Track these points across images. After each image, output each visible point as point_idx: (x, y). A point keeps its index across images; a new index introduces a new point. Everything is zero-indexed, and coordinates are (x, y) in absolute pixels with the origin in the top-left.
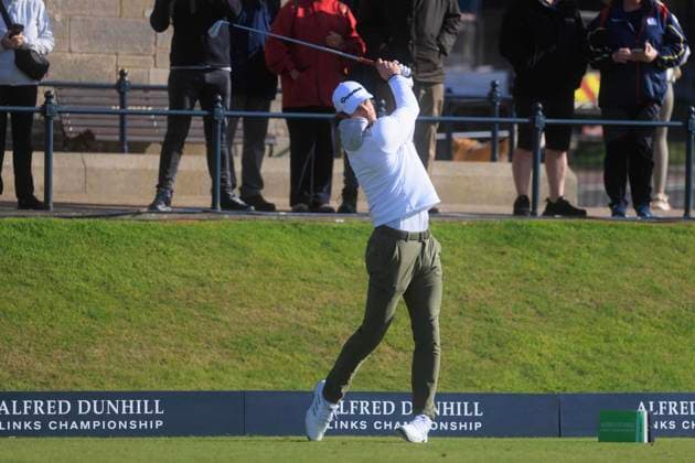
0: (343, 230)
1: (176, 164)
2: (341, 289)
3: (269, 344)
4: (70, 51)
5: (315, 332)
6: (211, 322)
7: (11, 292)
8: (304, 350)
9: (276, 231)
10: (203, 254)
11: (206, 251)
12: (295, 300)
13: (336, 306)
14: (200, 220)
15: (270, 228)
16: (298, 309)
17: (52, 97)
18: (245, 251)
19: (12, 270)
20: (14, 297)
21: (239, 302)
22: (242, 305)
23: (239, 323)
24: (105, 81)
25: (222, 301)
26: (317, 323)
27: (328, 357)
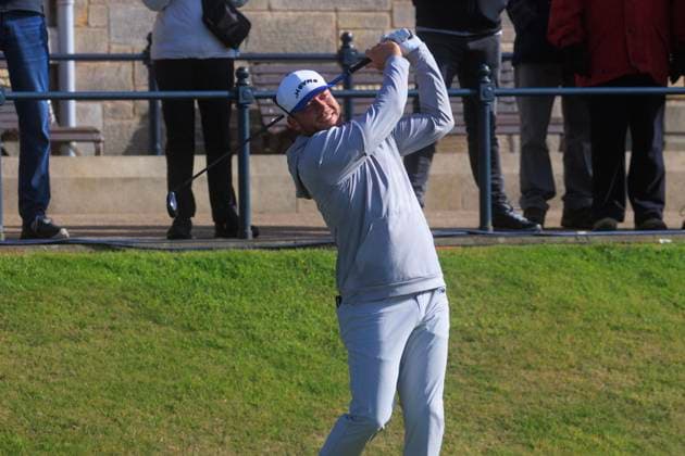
0: (670, 255)
1: (426, 167)
2: (670, 339)
3: (568, 422)
4: (270, 9)
5: (633, 402)
6: (485, 394)
7: (195, 359)
8: (619, 430)
9: (574, 258)
10: (469, 295)
11: (473, 290)
12: (605, 358)
13: (664, 365)
14: (464, 246)
15: (565, 255)
16: (609, 370)
17: (245, 76)
18: (530, 289)
19: (197, 327)
20: (199, 365)
21: (523, 362)
22: (528, 367)
23: (524, 394)
24: (321, 51)
25: (499, 362)
26: (638, 390)
27: (653, 439)
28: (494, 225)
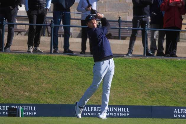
0: (180, 62)
1: (134, 43)
2: (179, 78)
3: (158, 93)
4: (106, 11)
5: (171, 90)
6: (143, 87)
7: (88, 77)
8: (168, 95)
9: (161, 62)
10: (141, 68)
11: (142, 67)
12: (166, 81)
13: (177, 83)
14: (140, 58)
15: (159, 61)
16: (167, 83)
17: (100, 24)
18: (152, 67)
19: (88, 71)
20: (89, 79)
21: (150, 81)
22: (151, 82)
23: (150, 87)
24: (115, 20)
25: (146, 81)
26: (172, 87)
27: (175, 97)
28: (146, 55)
